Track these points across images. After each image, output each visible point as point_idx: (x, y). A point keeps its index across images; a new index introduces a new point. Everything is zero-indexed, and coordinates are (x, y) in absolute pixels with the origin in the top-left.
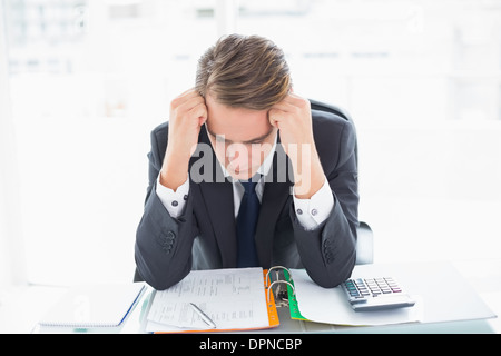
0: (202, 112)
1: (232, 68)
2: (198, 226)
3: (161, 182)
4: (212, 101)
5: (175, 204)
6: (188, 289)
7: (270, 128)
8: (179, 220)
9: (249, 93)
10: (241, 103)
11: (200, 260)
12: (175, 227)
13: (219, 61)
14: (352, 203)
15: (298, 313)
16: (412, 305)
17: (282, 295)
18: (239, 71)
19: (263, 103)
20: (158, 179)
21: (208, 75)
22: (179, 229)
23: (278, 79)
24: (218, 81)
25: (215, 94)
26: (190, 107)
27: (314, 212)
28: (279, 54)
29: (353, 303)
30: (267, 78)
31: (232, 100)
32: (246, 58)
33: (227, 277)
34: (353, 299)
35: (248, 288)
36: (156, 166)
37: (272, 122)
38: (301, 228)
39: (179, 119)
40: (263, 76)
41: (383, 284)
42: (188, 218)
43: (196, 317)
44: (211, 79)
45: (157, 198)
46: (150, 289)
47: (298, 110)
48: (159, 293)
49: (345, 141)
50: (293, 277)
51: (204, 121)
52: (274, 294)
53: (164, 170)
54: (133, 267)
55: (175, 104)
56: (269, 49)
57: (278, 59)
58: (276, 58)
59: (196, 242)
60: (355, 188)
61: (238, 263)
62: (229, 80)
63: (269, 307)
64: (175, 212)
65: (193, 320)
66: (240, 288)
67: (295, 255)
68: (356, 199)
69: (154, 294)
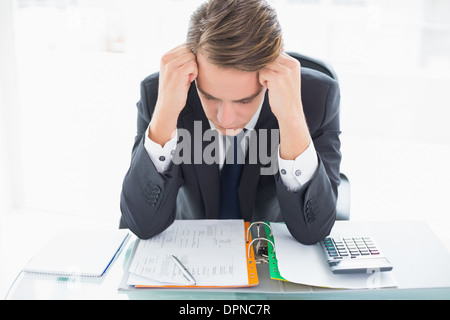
0: (192, 69)
1: (225, 27)
2: (183, 177)
3: (150, 136)
4: (203, 59)
5: (162, 159)
6: (171, 240)
7: (260, 87)
8: (166, 176)
9: (240, 55)
10: (233, 64)
11: (184, 208)
12: (161, 182)
13: (212, 19)
14: (335, 162)
15: (277, 273)
16: (390, 269)
17: (262, 251)
18: (232, 31)
19: (255, 65)
20: (147, 132)
21: (201, 33)
22: (165, 184)
23: (270, 40)
24: (211, 41)
25: (207, 54)
26: (181, 62)
27: (298, 173)
28: (272, 15)
29: (332, 264)
30: (260, 39)
31: (224, 60)
32: (239, 18)
33: (209, 227)
34: (332, 259)
35: (229, 241)
36: (144, 117)
37: (261, 82)
38: (284, 187)
39: (170, 75)
40: (256, 37)
41: (362, 245)
42: (174, 174)
43: (177, 271)
44: (204, 38)
45: (145, 152)
46: (134, 237)
47: (289, 71)
48: (142, 242)
49: (332, 101)
50: (274, 233)
51: (194, 78)
52: (255, 250)
53: (153, 124)
54: (118, 215)
55: (166, 60)
56: (263, 9)
57: (271, 20)
58: (270, 18)
59: (181, 191)
60: (338, 146)
61: (221, 214)
62: (222, 40)
63: (249, 263)
64: (162, 166)
65: (174, 274)
66: (222, 241)
67: (275, 208)
68: (338, 157)
69: (137, 243)
